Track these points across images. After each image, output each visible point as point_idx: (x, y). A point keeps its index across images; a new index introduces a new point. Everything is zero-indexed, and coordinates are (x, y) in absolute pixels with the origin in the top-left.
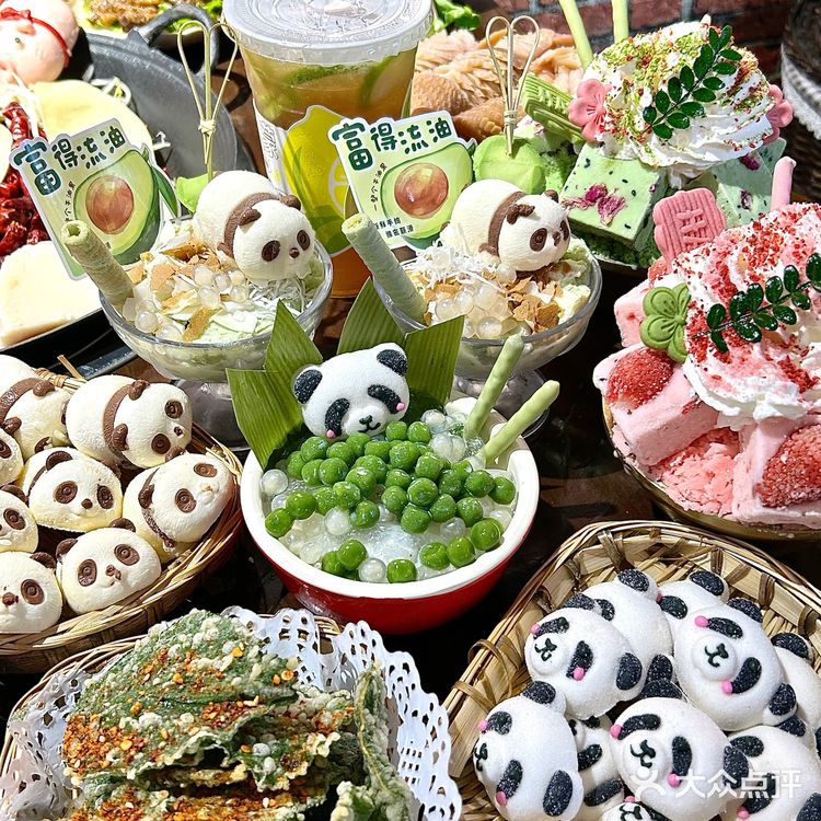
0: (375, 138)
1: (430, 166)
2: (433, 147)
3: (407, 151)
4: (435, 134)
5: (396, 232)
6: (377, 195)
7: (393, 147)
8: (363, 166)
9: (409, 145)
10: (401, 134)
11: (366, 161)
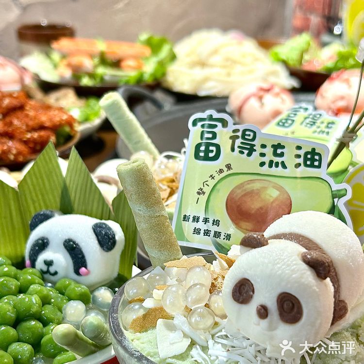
0: (234, 138)
1: (280, 188)
2: (290, 171)
3: (262, 164)
4: (301, 160)
5: (207, 233)
6: (207, 190)
7: (249, 155)
8: (207, 158)
9: (266, 159)
10: (263, 146)
11: (211, 155)
